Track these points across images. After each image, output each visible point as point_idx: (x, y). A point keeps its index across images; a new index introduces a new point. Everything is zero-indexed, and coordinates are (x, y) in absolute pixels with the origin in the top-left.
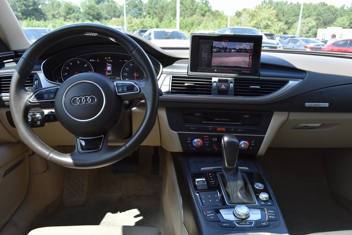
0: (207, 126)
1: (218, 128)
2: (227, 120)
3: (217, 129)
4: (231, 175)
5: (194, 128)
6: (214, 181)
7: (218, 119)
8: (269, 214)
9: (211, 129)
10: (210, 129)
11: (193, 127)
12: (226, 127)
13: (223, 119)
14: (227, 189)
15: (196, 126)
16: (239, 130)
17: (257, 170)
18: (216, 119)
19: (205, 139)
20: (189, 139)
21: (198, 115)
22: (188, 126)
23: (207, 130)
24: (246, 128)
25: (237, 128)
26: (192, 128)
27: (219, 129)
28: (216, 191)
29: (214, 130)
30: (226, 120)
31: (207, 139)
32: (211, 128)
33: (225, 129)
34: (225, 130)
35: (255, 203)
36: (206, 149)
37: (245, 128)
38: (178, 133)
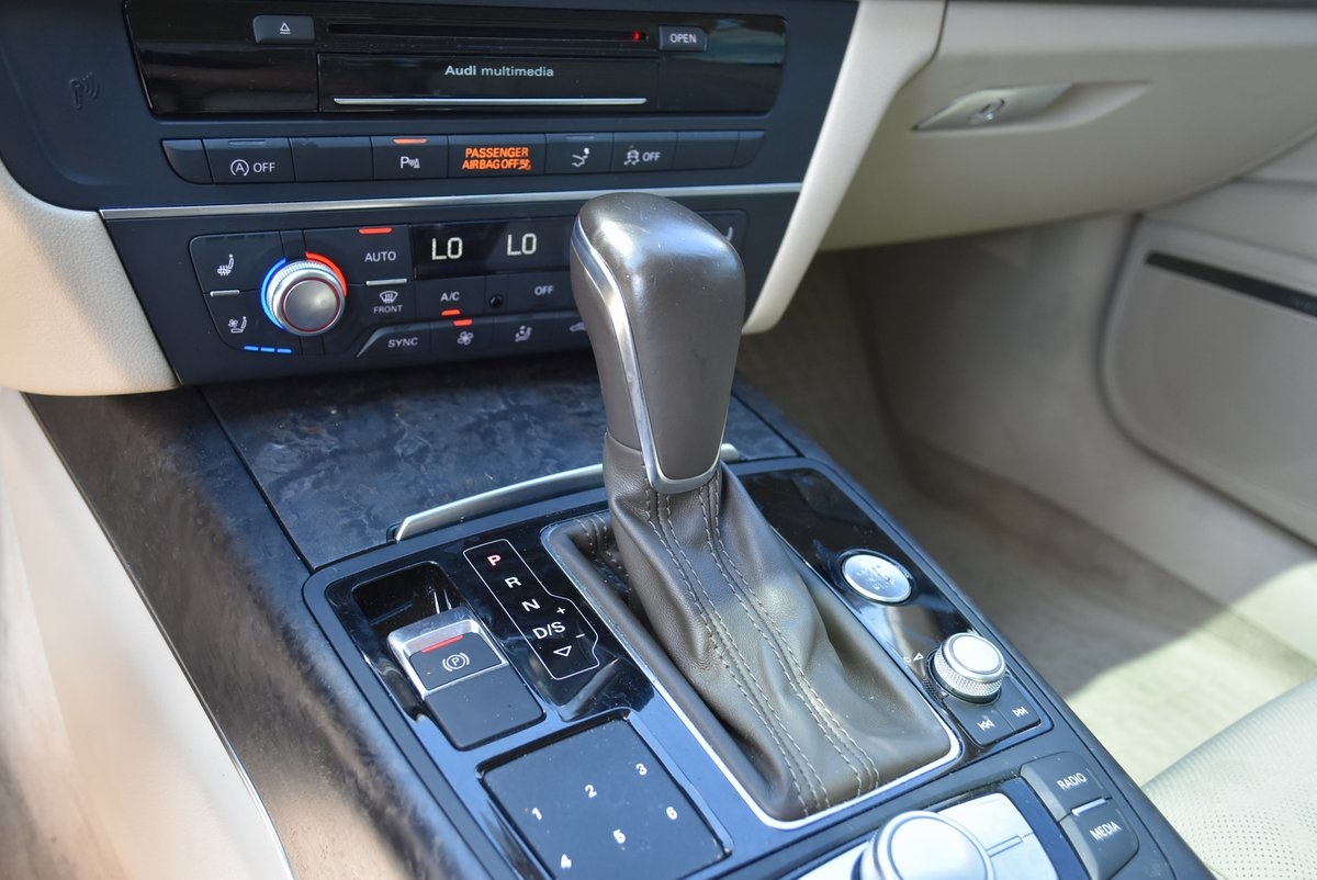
0: (378, 141)
1: (475, 153)
2: (541, 72)
3: (463, 158)
4: (697, 543)
5: (263, 167)
6: (559, 618)
7: (471, 71)
8: (1075, 812)
9: (415, 163)
10: (405, 161)
11: (253, 156)
12: (538, 139)
13: (505, 71)
14: (697, 675)
15: (281, 142)
16: (633, 156)
17: (782, 448)
18: (450, 70)
19: (369, 257)
20: (224, 271)
21: (285, 30)
22: (195, 144)
23: (379, 175)
24: (684, 136)
25: (618, 137)
26: (239, 166)
27: (479, 158)
28: (618, 716)
29: (444, 171)
30: (530, 72)
31: (391, 255)
32: (411, 151)
33: (525, 151)
34: (525, 164)
35: (943, 746)
36: (383, 341)
37: (671, 136)
38: (108, 225)
